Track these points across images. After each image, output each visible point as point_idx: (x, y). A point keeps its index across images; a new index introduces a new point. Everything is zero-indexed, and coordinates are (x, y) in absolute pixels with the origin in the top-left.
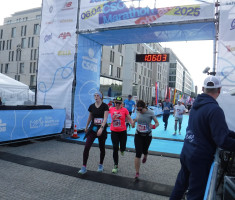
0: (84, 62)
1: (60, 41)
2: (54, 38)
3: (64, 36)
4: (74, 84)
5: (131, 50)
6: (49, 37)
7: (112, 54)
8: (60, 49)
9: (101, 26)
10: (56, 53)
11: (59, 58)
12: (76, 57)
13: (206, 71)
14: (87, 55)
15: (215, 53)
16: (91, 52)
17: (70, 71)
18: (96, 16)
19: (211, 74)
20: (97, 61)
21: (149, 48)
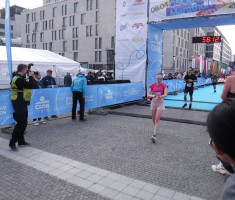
0: (152, 45)
2: (129, 28)
3: (137, 26)
8: (134, 36)
9: (169, 18)
10: (131, 39)
11: (133, 43)
12: (147, 43)
14: (154, 39)
16: (156, 37)
17: (143, 53)
18: (164, 10)
20: (160, 43)
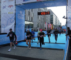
0: (18, 16)
1: (9, 9)
2: (7, 7)
3: (10, 6)
4: (15, 24)
5: (36, 11)
6: (4, 7)
7: (29, 12)
8: (9, 11)
9: (24, 2)
10: (8, 13)
11: (9, 15)
12: (15, 14)
13: (64, 17)
14: (19, 13)
15: (67, 10)
16: (21, 12)
17: (13, 19)
19: (66, 18)
20: (23, 15)
21: (43, 10)
